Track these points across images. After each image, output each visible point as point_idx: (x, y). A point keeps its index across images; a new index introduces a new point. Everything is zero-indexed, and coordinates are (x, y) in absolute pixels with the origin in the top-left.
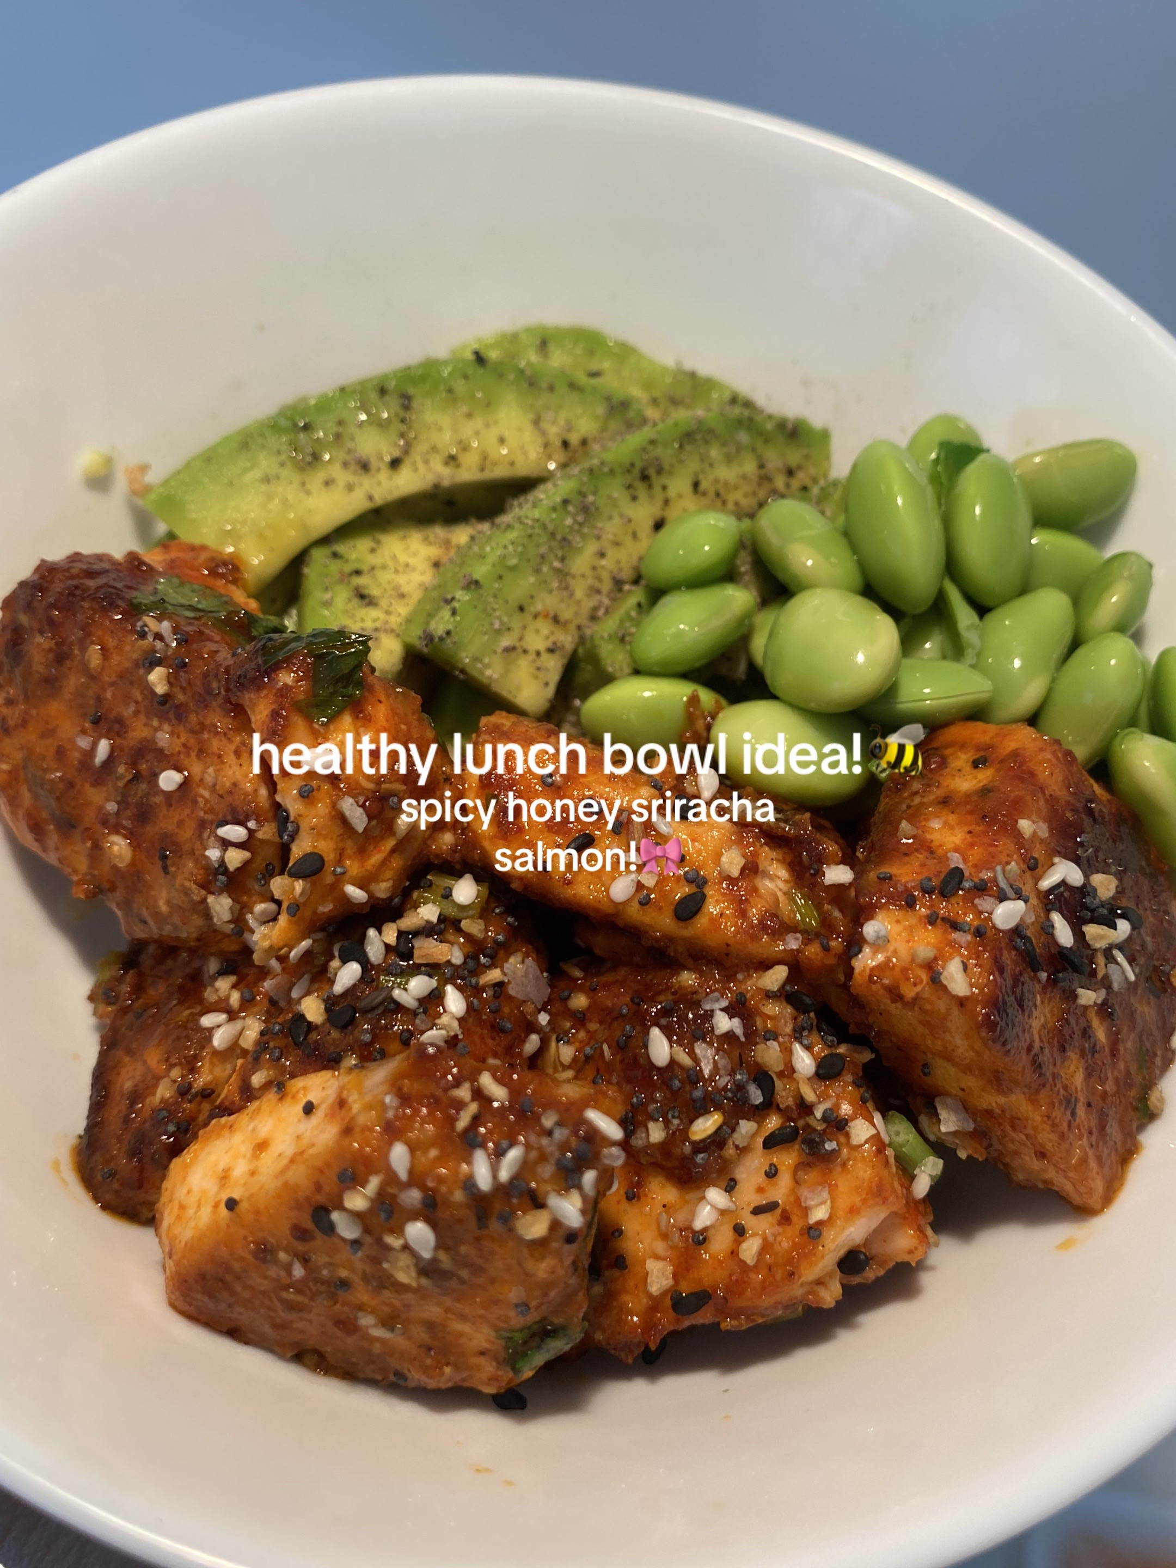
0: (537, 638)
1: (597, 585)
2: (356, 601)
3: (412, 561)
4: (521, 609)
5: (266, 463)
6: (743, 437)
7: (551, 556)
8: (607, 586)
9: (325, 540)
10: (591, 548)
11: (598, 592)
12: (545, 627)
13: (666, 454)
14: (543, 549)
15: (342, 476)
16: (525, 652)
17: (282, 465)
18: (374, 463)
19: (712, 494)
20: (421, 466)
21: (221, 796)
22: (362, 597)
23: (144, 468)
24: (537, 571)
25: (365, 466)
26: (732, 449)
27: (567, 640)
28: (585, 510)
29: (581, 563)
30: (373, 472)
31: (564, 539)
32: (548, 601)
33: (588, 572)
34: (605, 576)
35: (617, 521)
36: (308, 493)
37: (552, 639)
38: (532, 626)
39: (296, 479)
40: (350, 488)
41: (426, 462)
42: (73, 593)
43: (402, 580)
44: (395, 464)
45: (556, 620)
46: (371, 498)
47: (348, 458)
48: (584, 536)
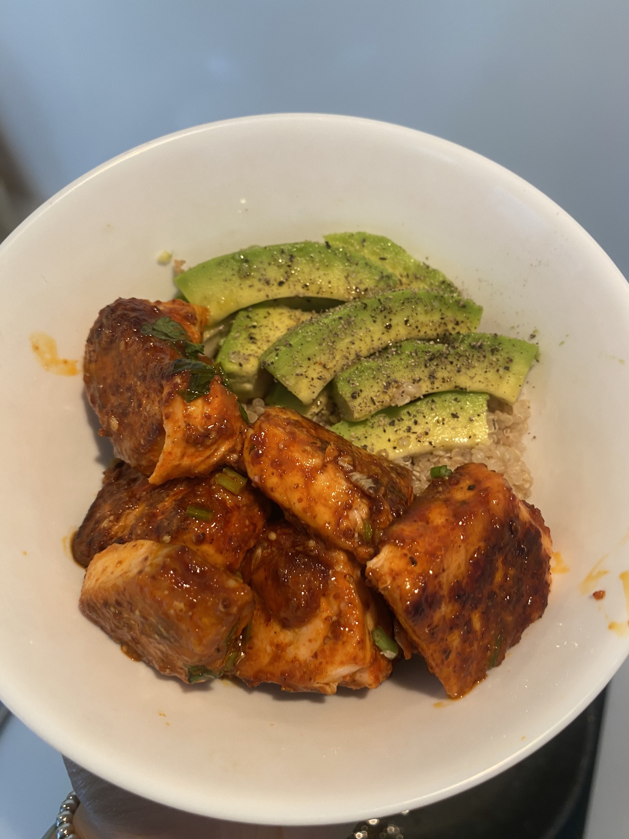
0: (314, 372)
1: (348, 355)
2: (248, 340)
3: (280, 326)
4: (309, 359)
5: (228, 273)
6: (436, 304)
7: (328, 340)
8: (352, 357)
9: (246, 309)
10: (348, 340)
11: (348, 359)
12: (319, 368)
13: (395, 306)
14: (325, 336)
15: (258, 285)
16: (307, 377)
17: (233, 275)
18: (272, 282)
19: (414, 326)
20: (292, 286)
21: (150, 417)
22: (251, 338)
23: (183, 262)
24: (320, 344)
25: (268, 283)
26: (429, 308)
27: (328, 377)
28: (349, 323)
29: (343, 344)
30: (271, 285)
31: (336, 334)
32: (323, 358)
33: (345, 349)
34: (353, 352)
35: (364, 330)
36: (241, 289)
37: (320, 374)
38: (313, 367)
39: (238, 281)
40: (259, 290)
41: (295, 285)
42: (123, 316)
43: (271, 333)
44: (281, 284)
45: (324, 366)
46: (267, 296)
47: (261, 277)
48: (346, 334)
